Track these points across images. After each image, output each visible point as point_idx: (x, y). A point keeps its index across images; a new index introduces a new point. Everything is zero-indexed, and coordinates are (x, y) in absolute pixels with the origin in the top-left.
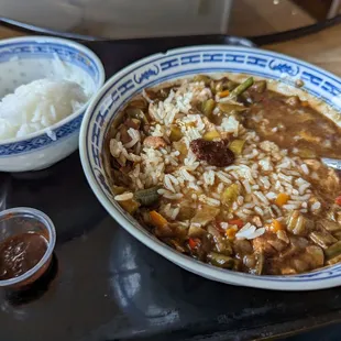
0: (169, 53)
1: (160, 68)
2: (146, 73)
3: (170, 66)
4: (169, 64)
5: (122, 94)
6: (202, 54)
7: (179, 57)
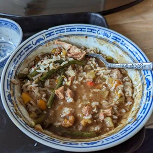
0: (49, 29)
1: (45, 37)
2: (38, 40)
3: (50, 35)
4: (50, 34)
5: (26, 51)
6: (65, 28)
7: (54, 31)
